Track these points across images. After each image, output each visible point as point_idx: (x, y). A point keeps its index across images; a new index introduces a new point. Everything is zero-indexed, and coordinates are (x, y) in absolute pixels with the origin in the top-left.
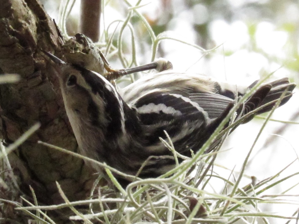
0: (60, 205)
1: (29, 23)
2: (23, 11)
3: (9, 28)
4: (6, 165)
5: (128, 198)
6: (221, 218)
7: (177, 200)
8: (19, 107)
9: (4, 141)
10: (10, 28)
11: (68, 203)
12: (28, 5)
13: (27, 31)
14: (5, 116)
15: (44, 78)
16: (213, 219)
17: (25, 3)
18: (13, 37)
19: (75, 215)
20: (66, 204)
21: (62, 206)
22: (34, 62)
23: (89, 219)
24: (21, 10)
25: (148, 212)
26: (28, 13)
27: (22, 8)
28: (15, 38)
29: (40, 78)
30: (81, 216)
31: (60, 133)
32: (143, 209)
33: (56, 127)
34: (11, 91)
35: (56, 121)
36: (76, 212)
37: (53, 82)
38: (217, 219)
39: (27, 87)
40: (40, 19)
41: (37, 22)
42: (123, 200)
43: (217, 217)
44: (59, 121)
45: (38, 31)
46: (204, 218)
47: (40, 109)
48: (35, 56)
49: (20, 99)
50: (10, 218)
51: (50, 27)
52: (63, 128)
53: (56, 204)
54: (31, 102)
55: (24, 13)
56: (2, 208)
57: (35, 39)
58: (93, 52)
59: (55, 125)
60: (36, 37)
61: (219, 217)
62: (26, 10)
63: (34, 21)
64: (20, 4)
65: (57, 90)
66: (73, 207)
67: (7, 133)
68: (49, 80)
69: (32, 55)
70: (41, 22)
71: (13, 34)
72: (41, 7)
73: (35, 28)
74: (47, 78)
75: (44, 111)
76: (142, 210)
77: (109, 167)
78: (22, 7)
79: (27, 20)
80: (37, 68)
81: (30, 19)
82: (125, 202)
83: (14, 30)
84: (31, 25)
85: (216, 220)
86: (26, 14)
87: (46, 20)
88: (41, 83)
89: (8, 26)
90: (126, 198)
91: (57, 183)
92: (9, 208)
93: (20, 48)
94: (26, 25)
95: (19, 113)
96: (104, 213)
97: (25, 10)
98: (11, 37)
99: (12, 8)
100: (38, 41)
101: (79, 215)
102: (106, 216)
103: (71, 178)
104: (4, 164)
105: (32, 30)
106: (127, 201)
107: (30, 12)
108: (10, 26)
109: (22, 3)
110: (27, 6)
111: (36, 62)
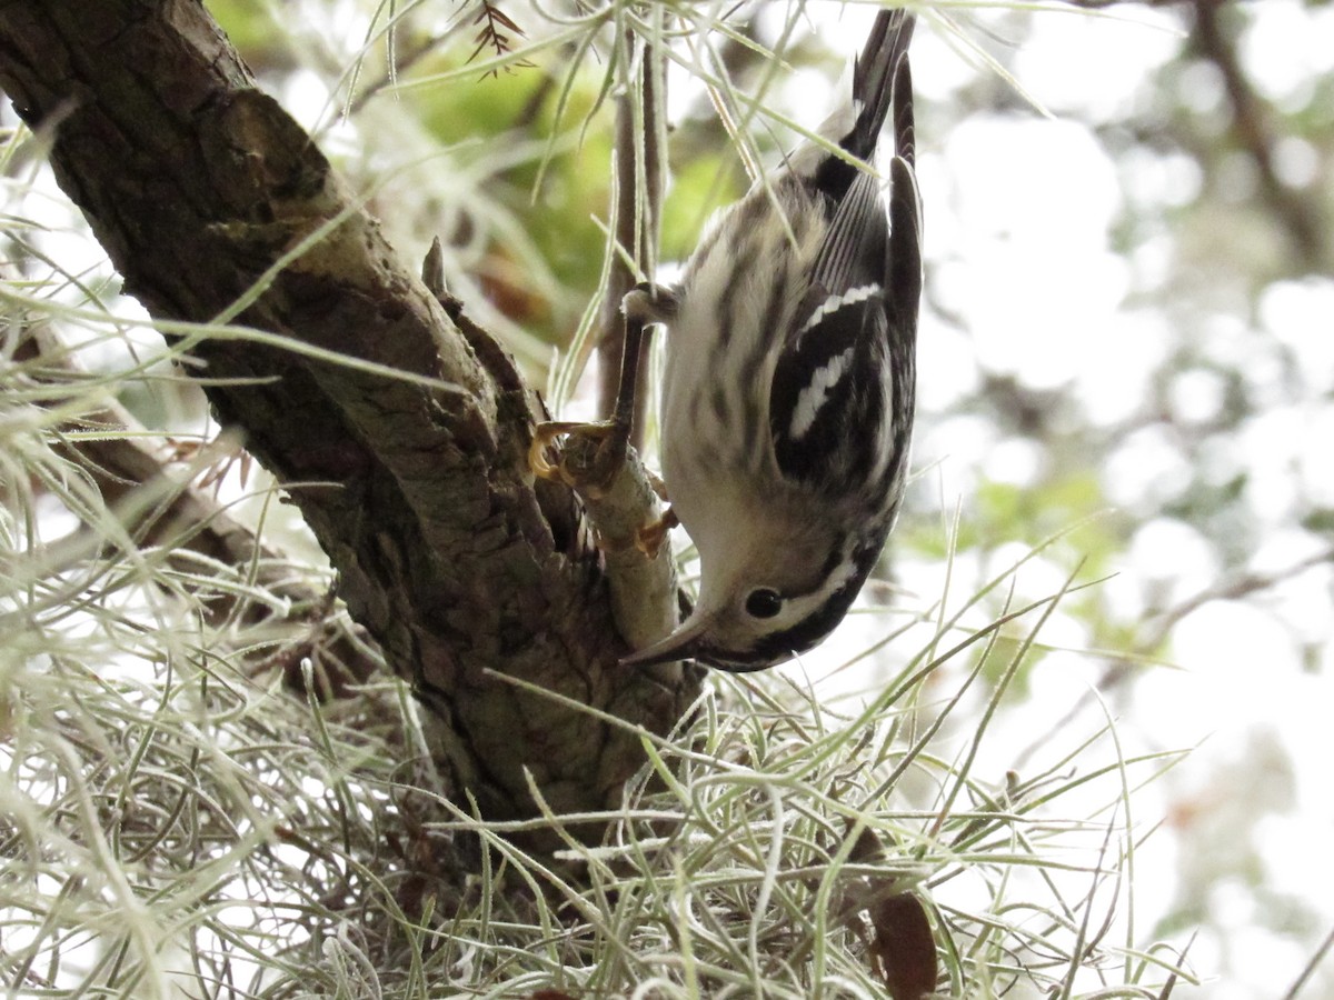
0: (530, 822)
1: (479, 397)
2: (465, 367)
3: (431, 406)
4: (419, 750)
5: (695, 811)
6: (916, 866)
7: (819, 822)
8: (453, 602)
9: (415, 687)
10: (434, 406)
11: (549, 817)
12: (478, 353)
13: (474, 413)
14: (417, 624)
15: (512, 529)
16: (898, 866)
17: (471, 348)
18: (441, 428)
19: (567, 848)
20: (546, 818)
21: (534, 824)
22: (491, 490)
23: (602, 860)
24: (460, 364)
25: (741, 846)
26: (476, 371)
27: (462, 359)
28: (446, 430)
29: (504, 530)
30: (583, 852)
31: (547, 668)
32: (730, 838)
33: (541, 652)
34: (433, 562)
35: (541, 639)
36: (571, 841)
37: (535, 541)
38: (905, 866)
39: (471, 552)
40: (505, 389)
41: (499, 396)
42: (682, 816)
43: (908, 863)
44: (548, 639)
45: (500, 417)
46: (875, 865)
47: (504, 607)
48: (492, 478)
49: (457, 582)
50: (423, 870)
51: (530, 407)
52: (557, 656)
53: (522, 819)
54: (482, 591)
55: (467, 370)
56: (405, 849)
57: (492, 435)
58: (631, 467)
59: (539, 647)
60: (496, 431)
61: (912, 862)
62: (472, 364)
63: (490, 391)
64: (458, 350)
65: (544, 562)
66: (563, 829)
67: (422, 665)
68: (527, 535)
69: (486, 473)
70: (509, 396)
71: (442, 420)
72: (508, 359)
73: (494, 407)
74: (521, 532)
75: (511, 613)
76: (728, 840)
77: (650, 734)
78: (463, 356)
79: (475, 387)
80: (497, 505)
81: (482, 386)
82: (686, 820)
83: (443, 411)
84: (484, 400)
85: (903, 869)
86: (473, 375)
87: (518, 391)
88: (506, 544)
89: (430, 400)
90: (689, 812)
91: (526, 769)
92: (420, 848)
93: (455, 456)
94: (471, 400)
95: (452, 617)
96: (636, 846)
97: (469, 364)
98: (436, 428)
99: (439, 356)
100: (501, 442)
101: (577, 849)
102: (641, 853)
103: (575, 779)
104: (414, 748)
105: (488, 413)
106: (692, 818)
107: (482, 371)
108: (435, 401)
109: (462, 346)
110: (474, 356)
111: (496, 491)
